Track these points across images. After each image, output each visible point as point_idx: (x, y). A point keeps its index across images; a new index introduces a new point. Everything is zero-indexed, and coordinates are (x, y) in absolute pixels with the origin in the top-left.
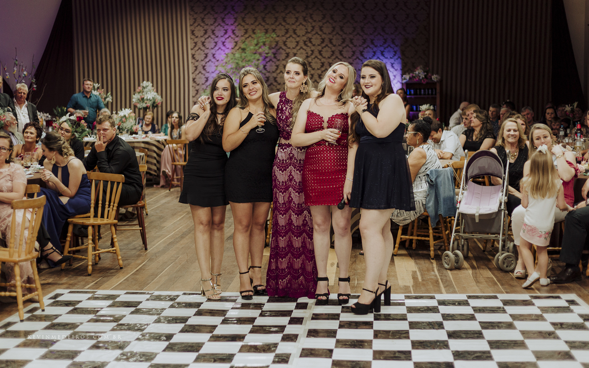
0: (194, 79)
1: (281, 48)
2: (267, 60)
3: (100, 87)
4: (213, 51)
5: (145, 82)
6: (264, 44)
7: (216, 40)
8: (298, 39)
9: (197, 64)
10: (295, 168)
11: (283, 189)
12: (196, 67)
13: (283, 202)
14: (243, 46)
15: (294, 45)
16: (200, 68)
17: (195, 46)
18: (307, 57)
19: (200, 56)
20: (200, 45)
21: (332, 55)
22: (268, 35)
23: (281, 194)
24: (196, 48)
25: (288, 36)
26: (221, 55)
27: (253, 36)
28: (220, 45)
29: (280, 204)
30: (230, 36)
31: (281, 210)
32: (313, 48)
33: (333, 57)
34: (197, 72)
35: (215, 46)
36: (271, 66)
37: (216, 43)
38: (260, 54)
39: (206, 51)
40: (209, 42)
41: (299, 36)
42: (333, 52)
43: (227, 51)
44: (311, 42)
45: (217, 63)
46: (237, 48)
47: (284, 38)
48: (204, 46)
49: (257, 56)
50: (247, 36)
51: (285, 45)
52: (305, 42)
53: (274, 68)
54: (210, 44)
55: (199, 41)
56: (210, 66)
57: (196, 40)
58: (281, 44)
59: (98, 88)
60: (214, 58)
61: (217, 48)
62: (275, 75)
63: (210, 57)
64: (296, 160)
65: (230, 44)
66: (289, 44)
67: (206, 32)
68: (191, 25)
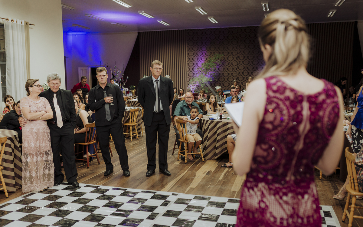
0: (188, 74)
1: (226, 60)
2: (220, 66)
4: (197, 62)
5: (166, 75)
6: (218, 59)
7: (198, 57)
8: (233, 56)
9: (190, 67)
12: (189, 69)
14: (209, 60)
15: (232, 59)
16: (191, 70)
17: (189, 60)
18: (237, 64)
19: (191, 64)
20: (191, 59)
21: (249, 63)
22: (220, 55)
24: (190, 61)
25: (229, 55)
26: (200, 64)
27: (214, 55)
28: (200, 59)
30: (204, 56)
32: (240, 60)
33: (249, 65)
34: (190, 71)
35: (198, 60)
36: (221, 68)
37: (198, 58)
39: (194, 62)
40: (195, 58)
41: (234, 55)
42: (249, 62)
43: (202, 62)
44: (239, 58)
45: (198, 67)
46: (207, 61)
47: (227, 56)
48: (193, 60)
49: (215, 64)
50: (211, 55)
51: (228, 59)
52: (236, 58)
53: (222, 69)
54: (195, 59)
55: (191, 58)
56: (195, 68)
57: (189, 57)
58: (226, 59)
60: (197, 65)
61: (198, 61)
62: (223, 72)
63: (195, 64)
65: (204, 59)
66: (229, 59)
67: (194, 54)
68: (188, 51)
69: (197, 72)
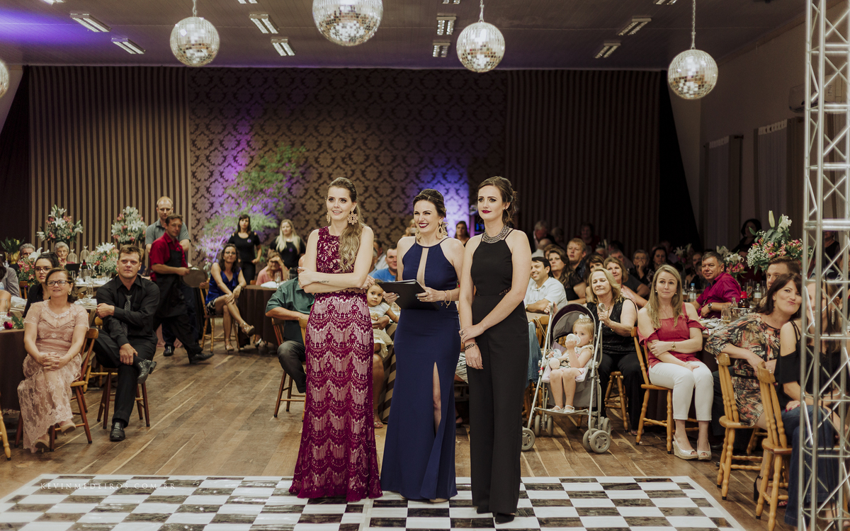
0: (194, 205)
1: (311, 166)
2: (294, 181)
3: (66, 214)
4: (221, 168)
5: (128, 208)
6: (290, 161)
7: (225, 153)
8: (334, 155)
9: (198, 184)
10: (335, 324)
11: (318, 353)
12: (198, 189)
13: (318, 370)
14: (261, 162)
15: (329, 162)
16: (203, 190)
17: (196, 161)
19: (202, 174)
20: (203, 159)
21: (379, 177)
22: (294, 149)
23: (316, 359)
24: (199, 164)
25: (321, 150)
26: (231, 174)
27: (275, 149)
28: (230, 159)
29: (315, 373)
30: (243, 149)
31: (317, 381)
32: (354, 167)
33: (380, 180)
34: (199, 195)
35: (224, 161)
36: (298, 189)
37: (225, 157)
38: (284, 173)
39: (212, 168)
40: (216, 156)
41: (335, 151)
42: (380, 173)
43: (239, 169)
44: (351, 159)
45: (225, 184)
46: (253, 164)
47: (316, 154)
48: (208, 161)
49: (280, 176)
50: (266, 149)
51: (317, 162)
52: (343, 159)
53: (302, 192)
54: (217, 159)
55: (203, 154)
56: (216, 188)
57: (198, 153)
58: (311, 161)
59: (62, 216)
60: (222, 177)
61: (226, 164)
62: (303, 201)
63: (216, 175)
64: (338, 314)
65: (243, 160)
66: (321, 161)
67: (211, 143)
68: (191, 133)
69: (221, 200)
